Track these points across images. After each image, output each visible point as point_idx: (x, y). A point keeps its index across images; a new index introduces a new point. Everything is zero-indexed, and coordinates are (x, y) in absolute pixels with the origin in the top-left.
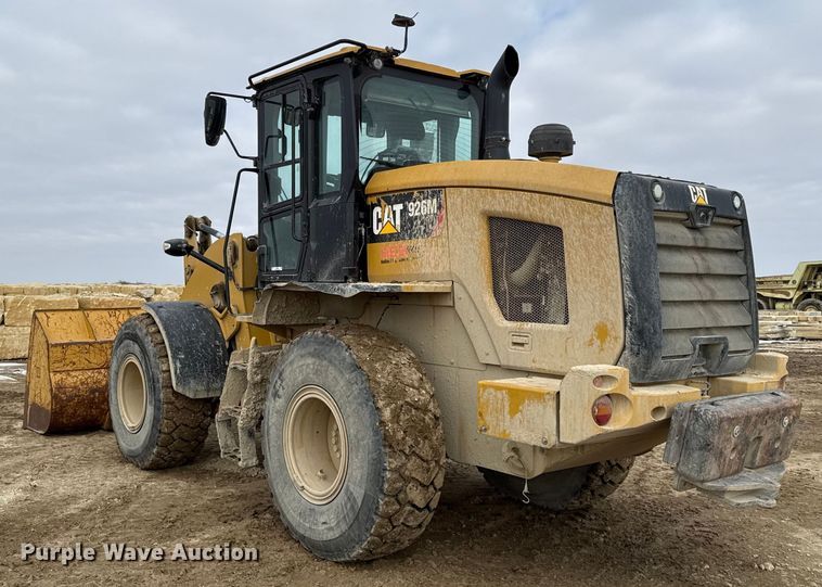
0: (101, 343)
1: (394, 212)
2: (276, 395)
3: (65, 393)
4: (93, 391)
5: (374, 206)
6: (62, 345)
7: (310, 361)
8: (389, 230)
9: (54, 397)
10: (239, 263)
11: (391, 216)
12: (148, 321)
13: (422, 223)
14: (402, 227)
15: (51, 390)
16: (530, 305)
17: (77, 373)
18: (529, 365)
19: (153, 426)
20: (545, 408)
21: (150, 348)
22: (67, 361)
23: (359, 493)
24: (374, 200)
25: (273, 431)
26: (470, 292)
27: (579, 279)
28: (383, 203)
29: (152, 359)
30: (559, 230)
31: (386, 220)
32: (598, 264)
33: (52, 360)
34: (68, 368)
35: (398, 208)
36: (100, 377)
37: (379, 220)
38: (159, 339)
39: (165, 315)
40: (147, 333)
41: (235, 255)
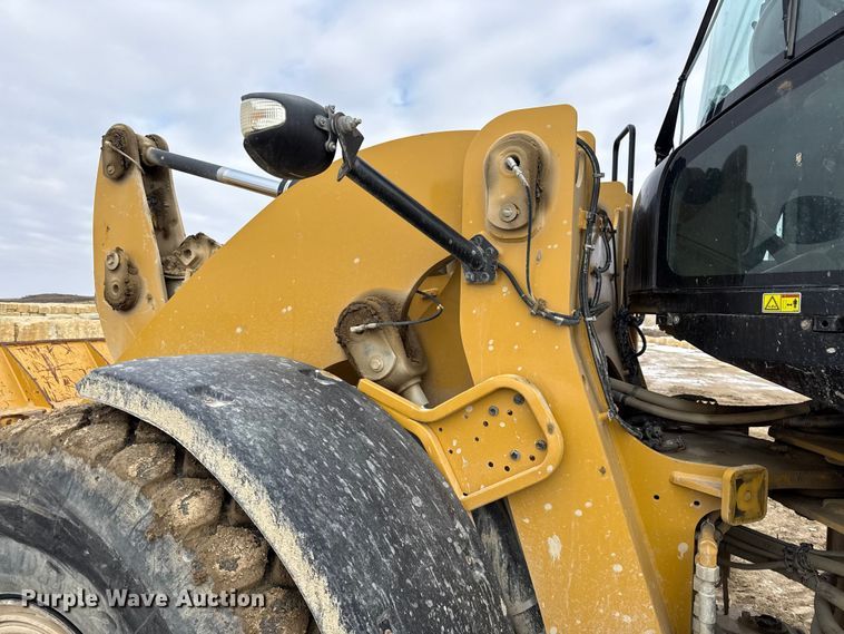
38: (244, 556)
39: (249, 433)
40: (159, 529)
41: (537, 196)
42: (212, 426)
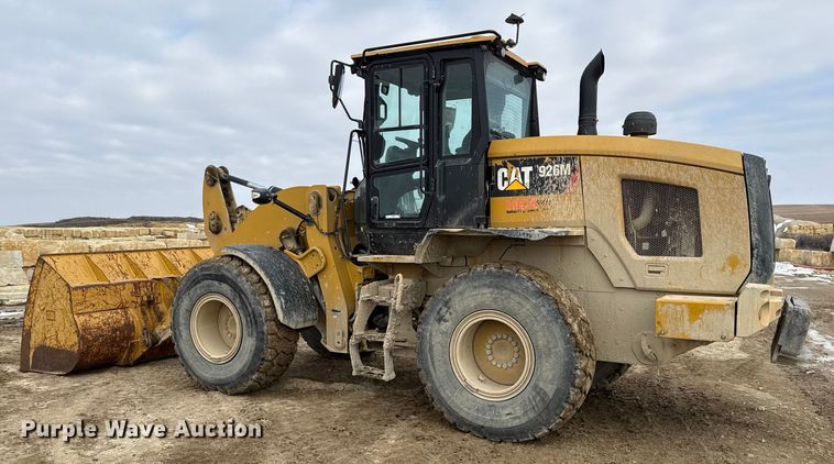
0: (115, 285)
1: (523, 174)
2: (441, 319)
3: (90, 334)
4: (114, 330)
5: (498, 168)
6: (81, 288)
7: (486, 291)
8: (516, 187)
9: (82, 338)
10: (324, 211)
11: (519, 175)
12: (235, 263)
13: (554, 182)
14: (531, 184)
15: (78, 331)
16: (648, 244)
17: (98, 314)
18: (665, 287)
19: (255, 355)
20: (724, 315)
21: (246, 287)
22: (88, 304)
23: (550, 390)
24: (499, 163)
25: (437, 349)
26: (606, 235)
27: (713, 225)
28: (509, 165)
29: (251, 297)
30: (695, 191)
31: (513, 178)
32: (730, 215)
33: (74, 303)
34: (89, 310)
35: (527, 170)
36: (119, 317)
37: (504, 179)
38: (255, 278)
39: (256, 257)
40: (240, 274)
41: (319, 205)
42: (248, 255)
